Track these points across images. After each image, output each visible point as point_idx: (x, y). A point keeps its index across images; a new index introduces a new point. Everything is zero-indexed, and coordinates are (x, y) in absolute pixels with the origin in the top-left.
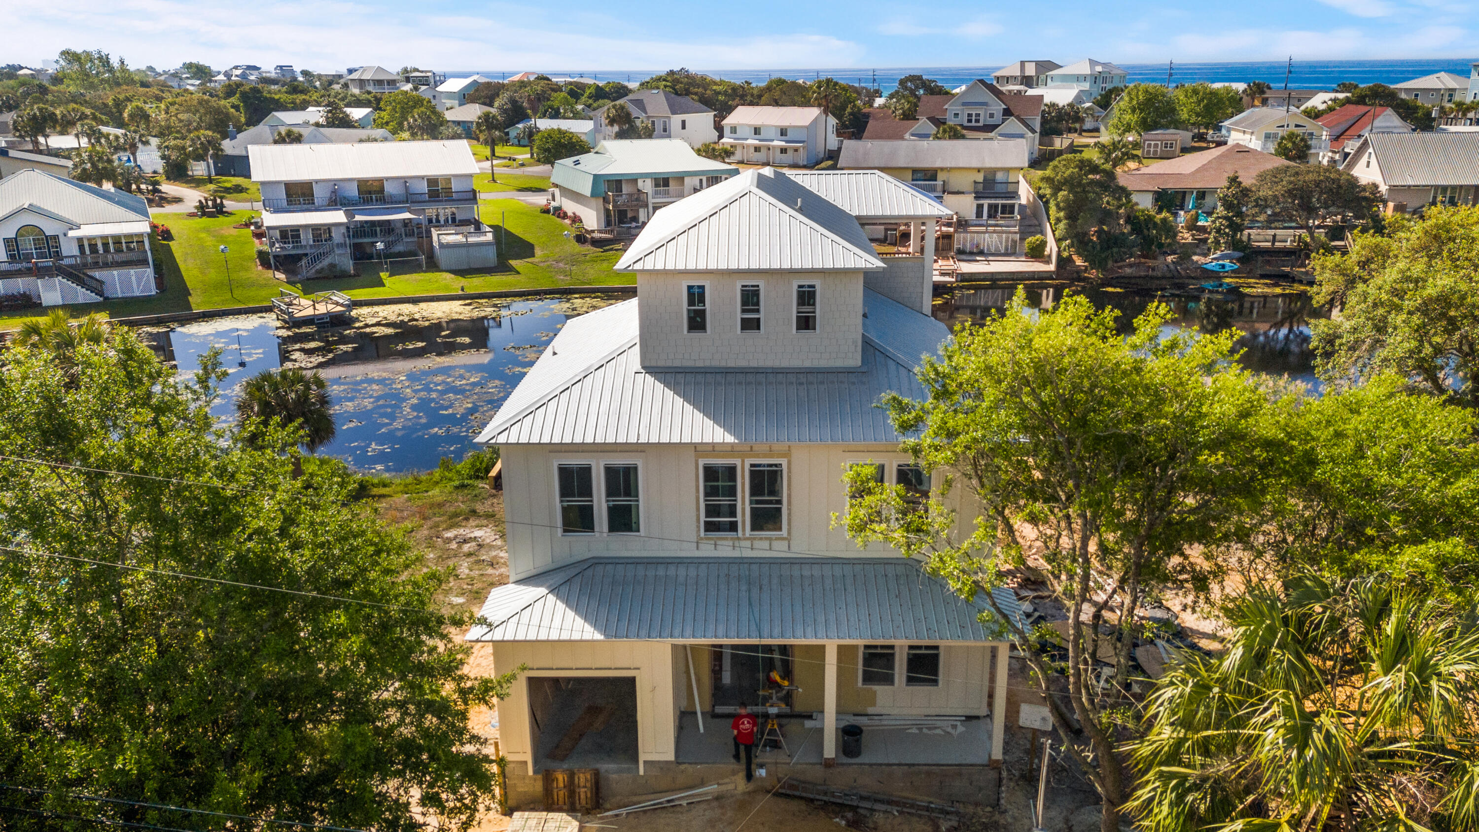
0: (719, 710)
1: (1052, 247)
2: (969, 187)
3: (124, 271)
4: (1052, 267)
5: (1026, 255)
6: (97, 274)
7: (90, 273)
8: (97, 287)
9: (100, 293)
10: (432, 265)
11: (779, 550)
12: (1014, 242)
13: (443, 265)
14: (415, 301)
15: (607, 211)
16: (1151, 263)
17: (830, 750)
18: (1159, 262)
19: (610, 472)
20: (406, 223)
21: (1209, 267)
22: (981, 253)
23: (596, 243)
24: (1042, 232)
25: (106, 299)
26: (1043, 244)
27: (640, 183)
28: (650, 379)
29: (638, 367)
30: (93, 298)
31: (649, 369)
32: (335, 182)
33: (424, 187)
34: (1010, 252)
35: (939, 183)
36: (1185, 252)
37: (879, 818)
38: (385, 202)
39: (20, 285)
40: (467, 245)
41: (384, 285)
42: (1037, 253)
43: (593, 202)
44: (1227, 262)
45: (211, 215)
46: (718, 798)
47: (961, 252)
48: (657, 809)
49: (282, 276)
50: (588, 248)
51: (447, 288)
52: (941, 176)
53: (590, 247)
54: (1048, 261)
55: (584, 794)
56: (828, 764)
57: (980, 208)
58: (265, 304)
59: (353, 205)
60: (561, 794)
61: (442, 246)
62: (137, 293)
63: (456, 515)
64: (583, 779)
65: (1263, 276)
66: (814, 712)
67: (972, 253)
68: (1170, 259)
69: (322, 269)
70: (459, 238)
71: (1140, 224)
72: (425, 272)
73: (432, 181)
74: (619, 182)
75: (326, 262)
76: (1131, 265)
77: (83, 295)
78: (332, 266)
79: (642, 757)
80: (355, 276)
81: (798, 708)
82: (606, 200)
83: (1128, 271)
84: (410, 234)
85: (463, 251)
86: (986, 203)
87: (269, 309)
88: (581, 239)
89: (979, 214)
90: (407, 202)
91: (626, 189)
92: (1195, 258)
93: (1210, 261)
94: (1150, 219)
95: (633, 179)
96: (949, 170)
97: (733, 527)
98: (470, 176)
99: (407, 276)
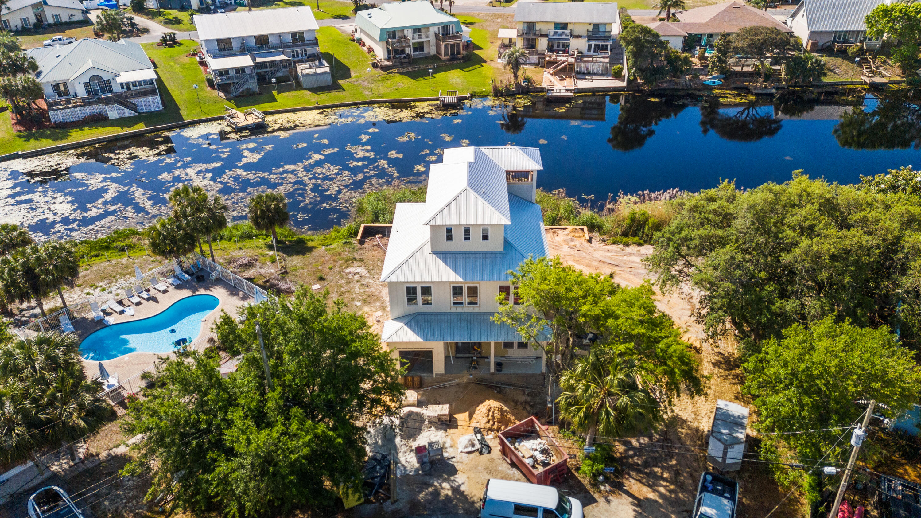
0: (458, 355)
1: (625, 72)
2: (584, 33)
3: (145, 98)
4: (624, 84)
5: (612, 76)
6: (133, 101)
7: (130, 100)
8: (133, 107)
9: (136, 111)
10: (299, 86)
11: (477, 310)
12: (607, 68)
13: (304, 86)
14: (294, 111)
15: (388, 49)
16: (677, 80)
17: (492, 370)
18: (681, 81)
19: (423, 288)
20: (281, 61)
21: (707, 83)
22: (589, 74)
23: (384, 68)
24: (622, 64)
25: (139, 113)
26: (622, 70)
27: (406, 31)
28: (434, 256)
29: (430, 251)
30: (133, 114)
31: (434, 252)
32: (243, 38)
33: (289, 39)
34: (603, 74)
35: (569, 31)
36: (696, 73)
37: (507, 390)
38: (270, 48)
39: (97, 108)
40: (316, 74)
41: (275, 100)
42: (618, 75)
43: (381, 43)
44: (717, 81)
45: (171, 46)
46: (458, 384)
47: (578, 73)
48: (439, 388)
49: (222, 94)
50: (379, 72)
51: (309, 101)
52: (570, 27)
53: (380, 71)
54: (623, 81)
55: (417, 383)
56: (492, 374)
57: (590, 46)
58: (219, 115)
59: (254, 50)
60: (410, 383)
61: (303, 75)
62: (153, 109)
63: (348, 260)
64: (417, 379)
65: (734, 89)
66: (487, 357)
67: (584, 74)
68: (688, 77)
69: (243, 91)
70: (312, 71)
71: (672, 59)
72: (296, 90)
73: (294, 34)
74: (394, 32)
75: (245, 87)
76: (666, 82)
77: (128, 113)
78: (248, 89)
79: (435, 372)
80: (261, 94)
81: (483, 355)
82: (387, 43)
83: (665, 85)
84: (284, 67)
85: (315, 77)
86: (593, 43)
87: (222, 118)
88: (375, 65)
89: (589, 49)
90: (281, 47)
91: (397, 35)
92: (701, 77)
93: (707, 79)
94: (678, 57)
95: (402, 29)
96: (574, 23)
97: (462, 303)
98: (314, 30)
99: (287, 94)
